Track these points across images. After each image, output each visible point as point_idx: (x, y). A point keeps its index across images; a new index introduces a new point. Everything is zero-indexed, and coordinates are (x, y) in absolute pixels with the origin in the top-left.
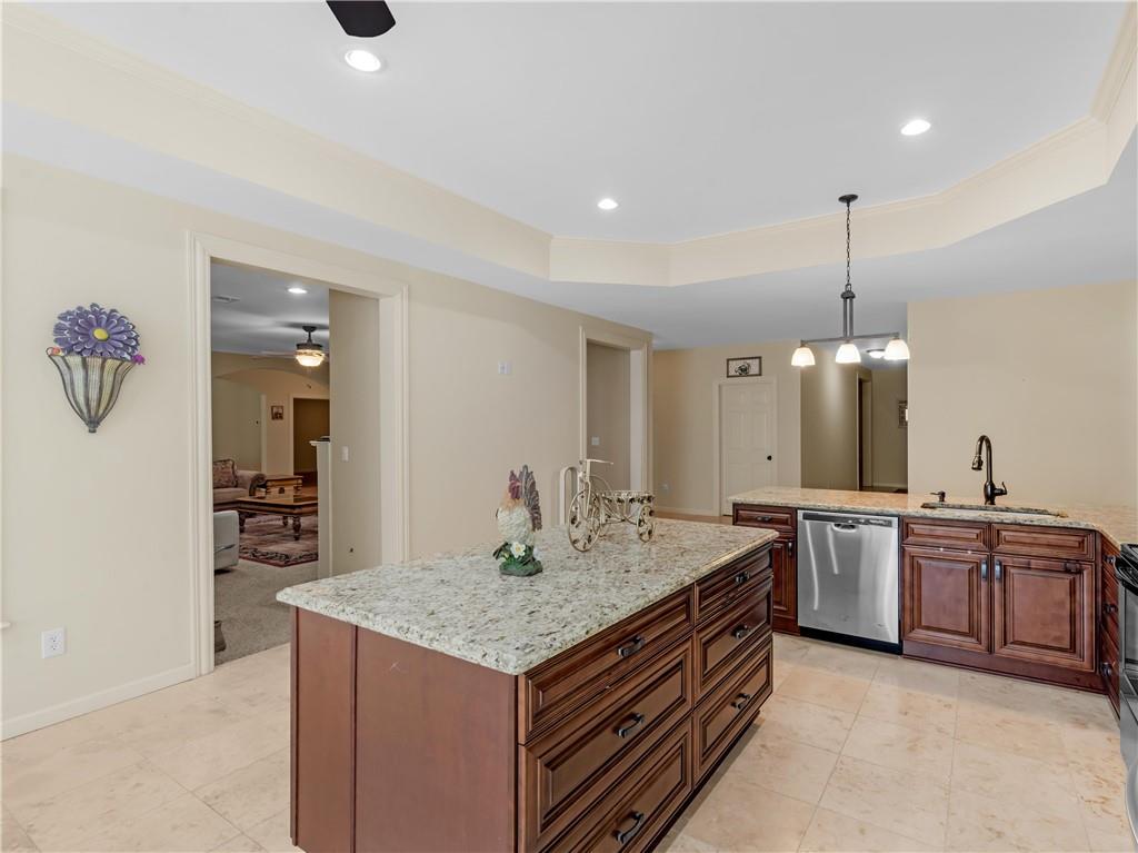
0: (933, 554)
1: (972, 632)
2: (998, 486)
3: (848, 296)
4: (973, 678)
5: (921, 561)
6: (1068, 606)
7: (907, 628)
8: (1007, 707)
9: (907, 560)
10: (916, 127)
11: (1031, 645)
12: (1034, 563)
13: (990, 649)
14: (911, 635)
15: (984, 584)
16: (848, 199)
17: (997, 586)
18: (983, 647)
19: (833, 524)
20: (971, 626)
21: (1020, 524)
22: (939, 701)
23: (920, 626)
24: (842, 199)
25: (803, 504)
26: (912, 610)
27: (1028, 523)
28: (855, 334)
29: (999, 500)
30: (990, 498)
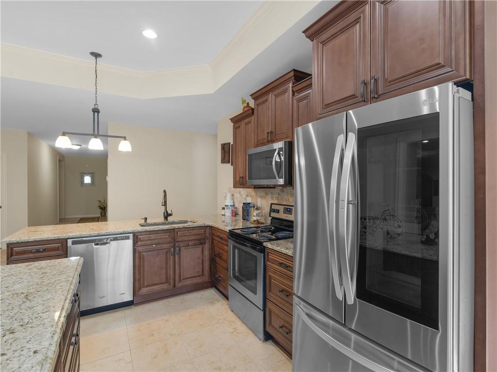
0: (150, 248)
1: (167, 281)
2: (169, 212)
3: (96, 111)
4: (168, 302)
5: (143, 253)
6: (201, 258)
7: (137, 290)
8: (187, 309)
9: (137, 255)
10: (150, 34)
11: (190, 278)
12: (190, 243)
13: (174, 286)
14: (139, 293)
15: (172, 257)
16: (96, 55)
17: (177, 256)
18: (172, 286)
19: (93, 244)
20: (167, 278)
21: (185, 228)
22: (162, 320)
23: (144, 287)
24: (93, 54)
26: (140, 280)
27: (188, 227)
28: (100, 133)
29: (169, 218)
30: (166, 218)
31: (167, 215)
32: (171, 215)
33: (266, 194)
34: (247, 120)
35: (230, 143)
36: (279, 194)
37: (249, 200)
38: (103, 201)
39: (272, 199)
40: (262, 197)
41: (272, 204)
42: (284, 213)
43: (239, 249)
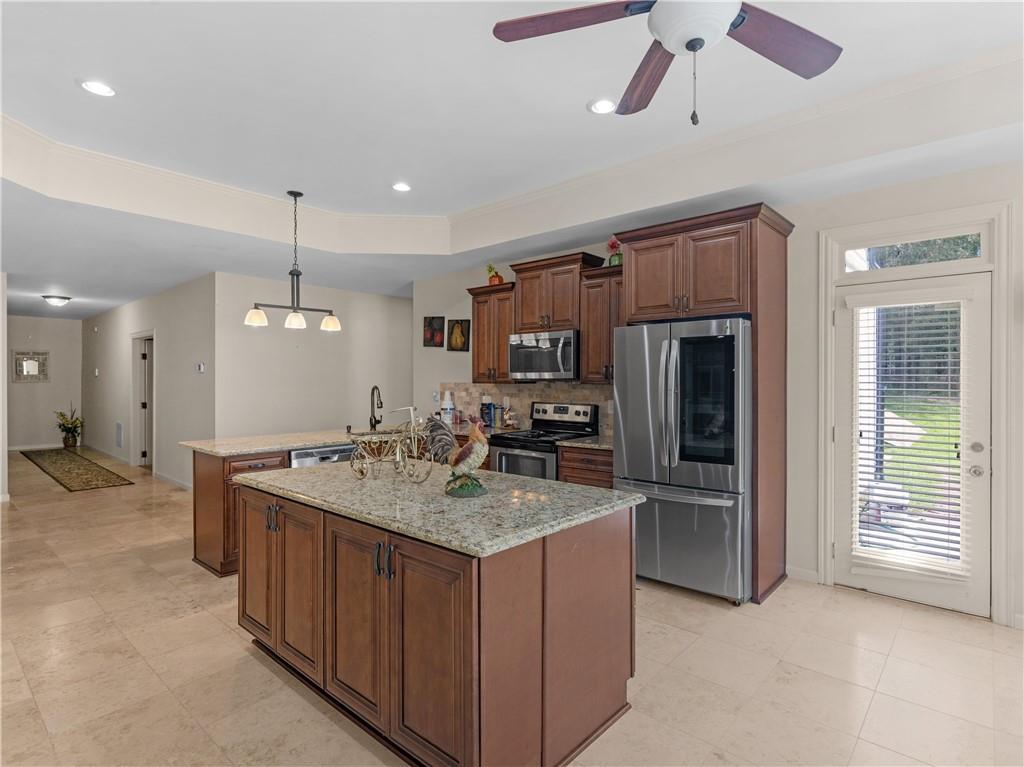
2: (378, 418)
3: (295, 273)
16: (296, 195)
25: (295, 446)
28: (301, 306)
29: (379, 427)
30: (373, 426)
31: (374, 423)
32: (379, 422)
33: (519, 391)
34: (502, 295)
35: (443, 318)
36: (543, 391)
37: (487, 400)
38: (69, 415)
39: (531, 396)
40: (511, 396)
41: (533, 403)
42: (555, 412)
43: (507, 455)
